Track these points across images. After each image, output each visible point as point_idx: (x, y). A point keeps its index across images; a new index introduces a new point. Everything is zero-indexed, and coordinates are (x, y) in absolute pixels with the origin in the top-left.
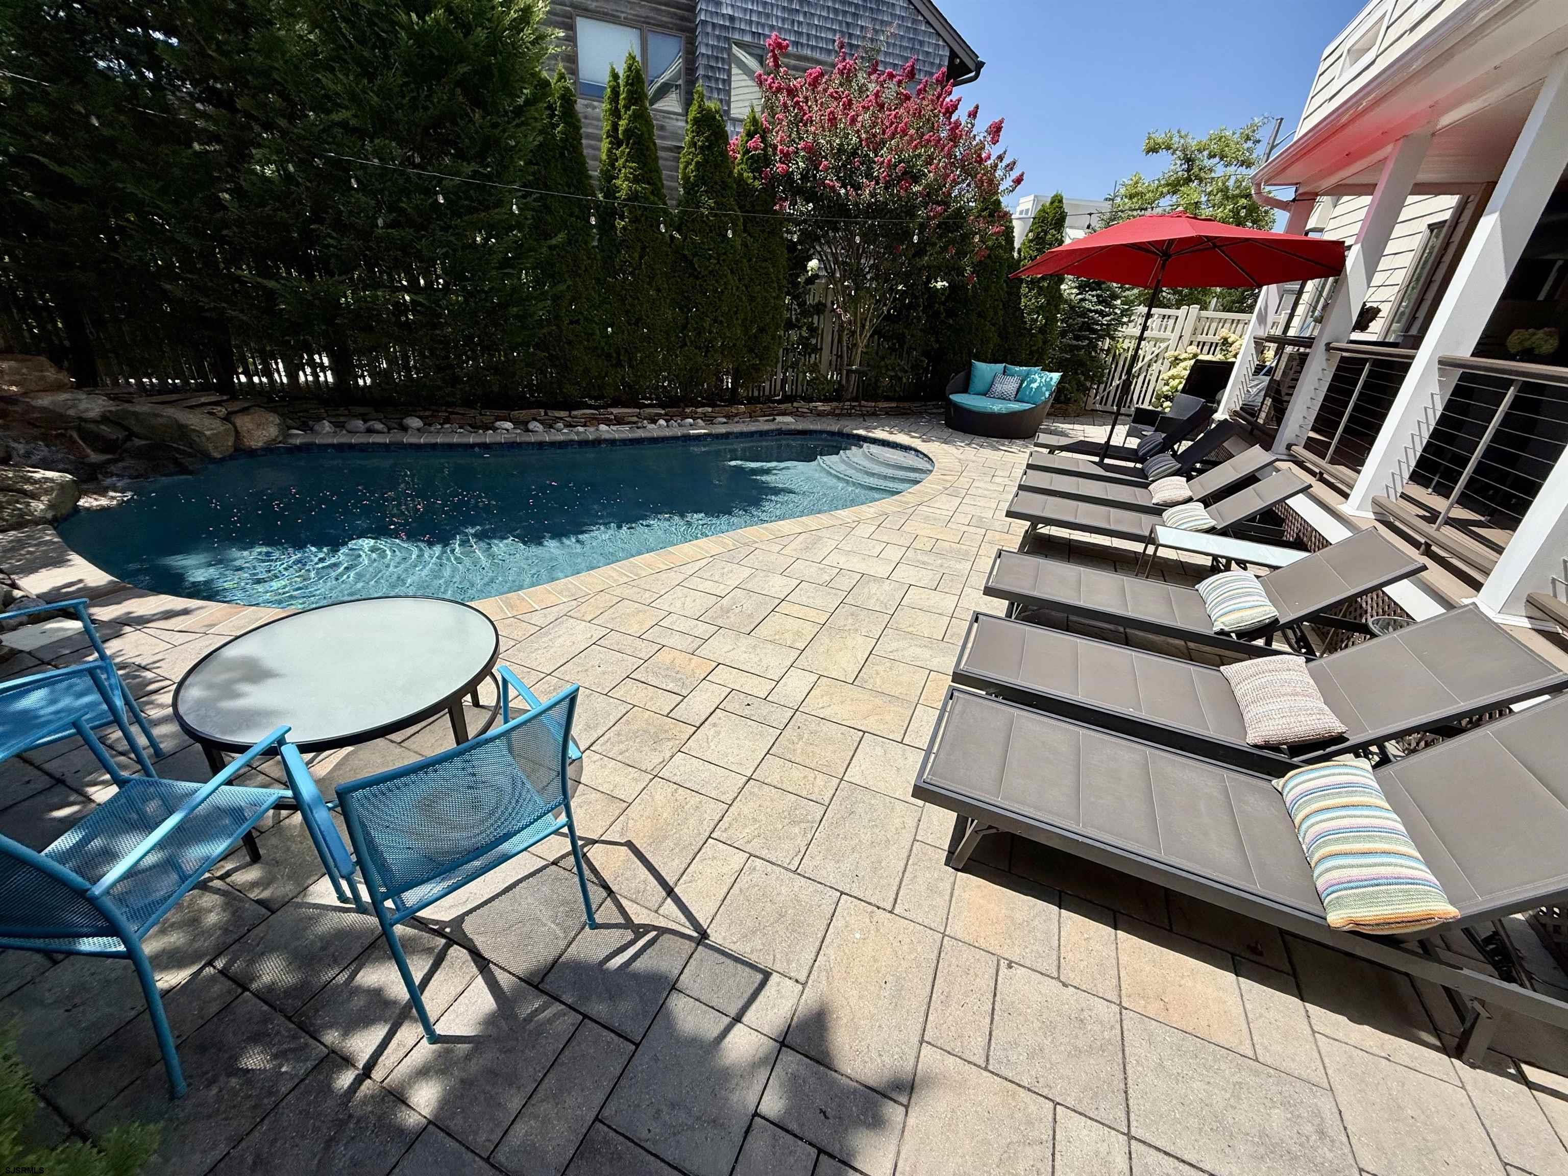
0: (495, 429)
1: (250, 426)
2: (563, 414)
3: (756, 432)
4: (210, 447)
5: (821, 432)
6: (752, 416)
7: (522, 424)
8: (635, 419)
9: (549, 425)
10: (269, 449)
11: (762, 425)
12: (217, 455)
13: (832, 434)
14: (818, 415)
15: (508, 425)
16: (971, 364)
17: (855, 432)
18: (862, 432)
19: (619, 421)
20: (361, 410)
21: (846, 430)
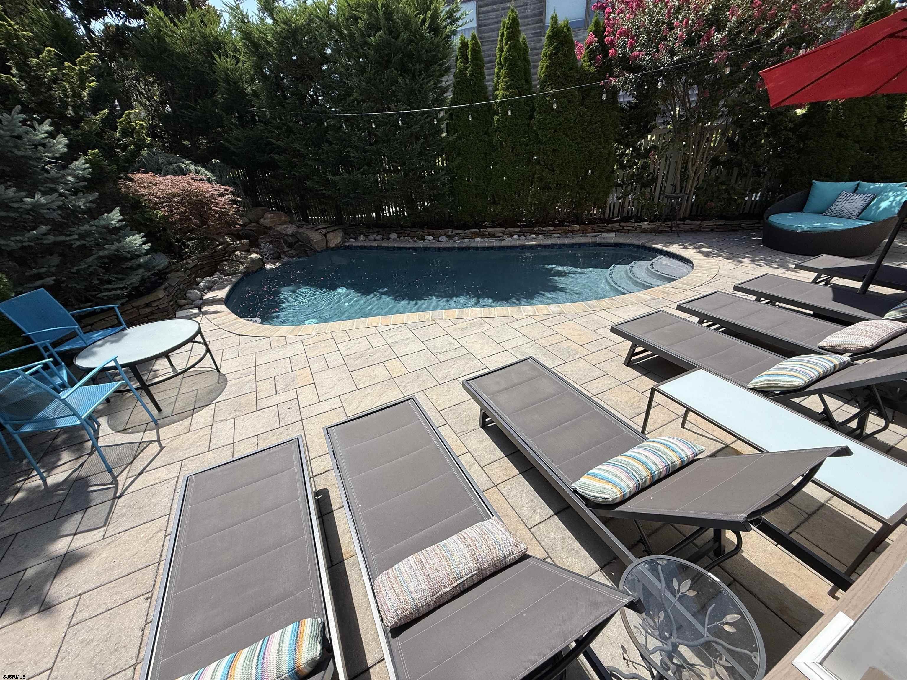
0: (424, 240)
1: (332, 238)
2: (459, 232)
3: (576, 244)
4: (316, 246)
5: (629, 245)
6: (584, 232)
7: (436, 237)
8: (501, 234)
9: (450, 237)
10: (338, 248)
11: (589, 239)
12: (318, 249)
13: (635, 246)
14: (642, 232)
15: (431, 238)
16: (811, 185)
17: (654, 246)
18: (659, 246)
19: (491, 236)
20: (377, 230)
21: (648, 244)
